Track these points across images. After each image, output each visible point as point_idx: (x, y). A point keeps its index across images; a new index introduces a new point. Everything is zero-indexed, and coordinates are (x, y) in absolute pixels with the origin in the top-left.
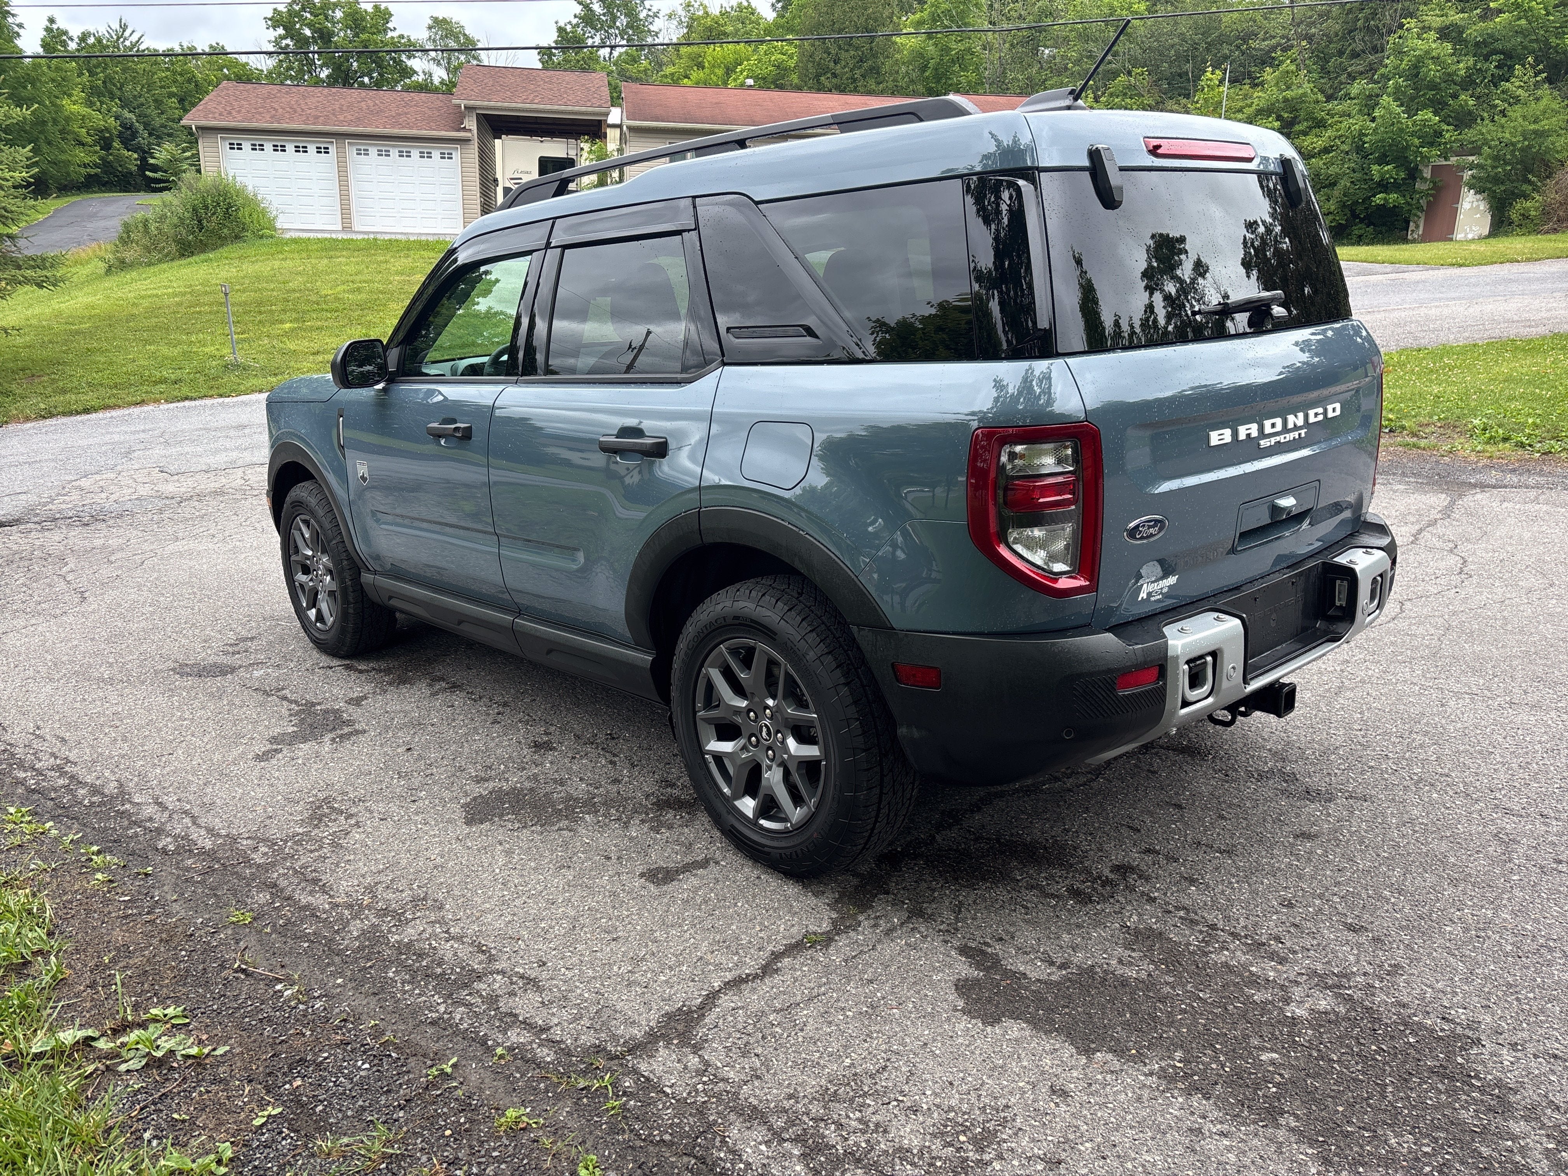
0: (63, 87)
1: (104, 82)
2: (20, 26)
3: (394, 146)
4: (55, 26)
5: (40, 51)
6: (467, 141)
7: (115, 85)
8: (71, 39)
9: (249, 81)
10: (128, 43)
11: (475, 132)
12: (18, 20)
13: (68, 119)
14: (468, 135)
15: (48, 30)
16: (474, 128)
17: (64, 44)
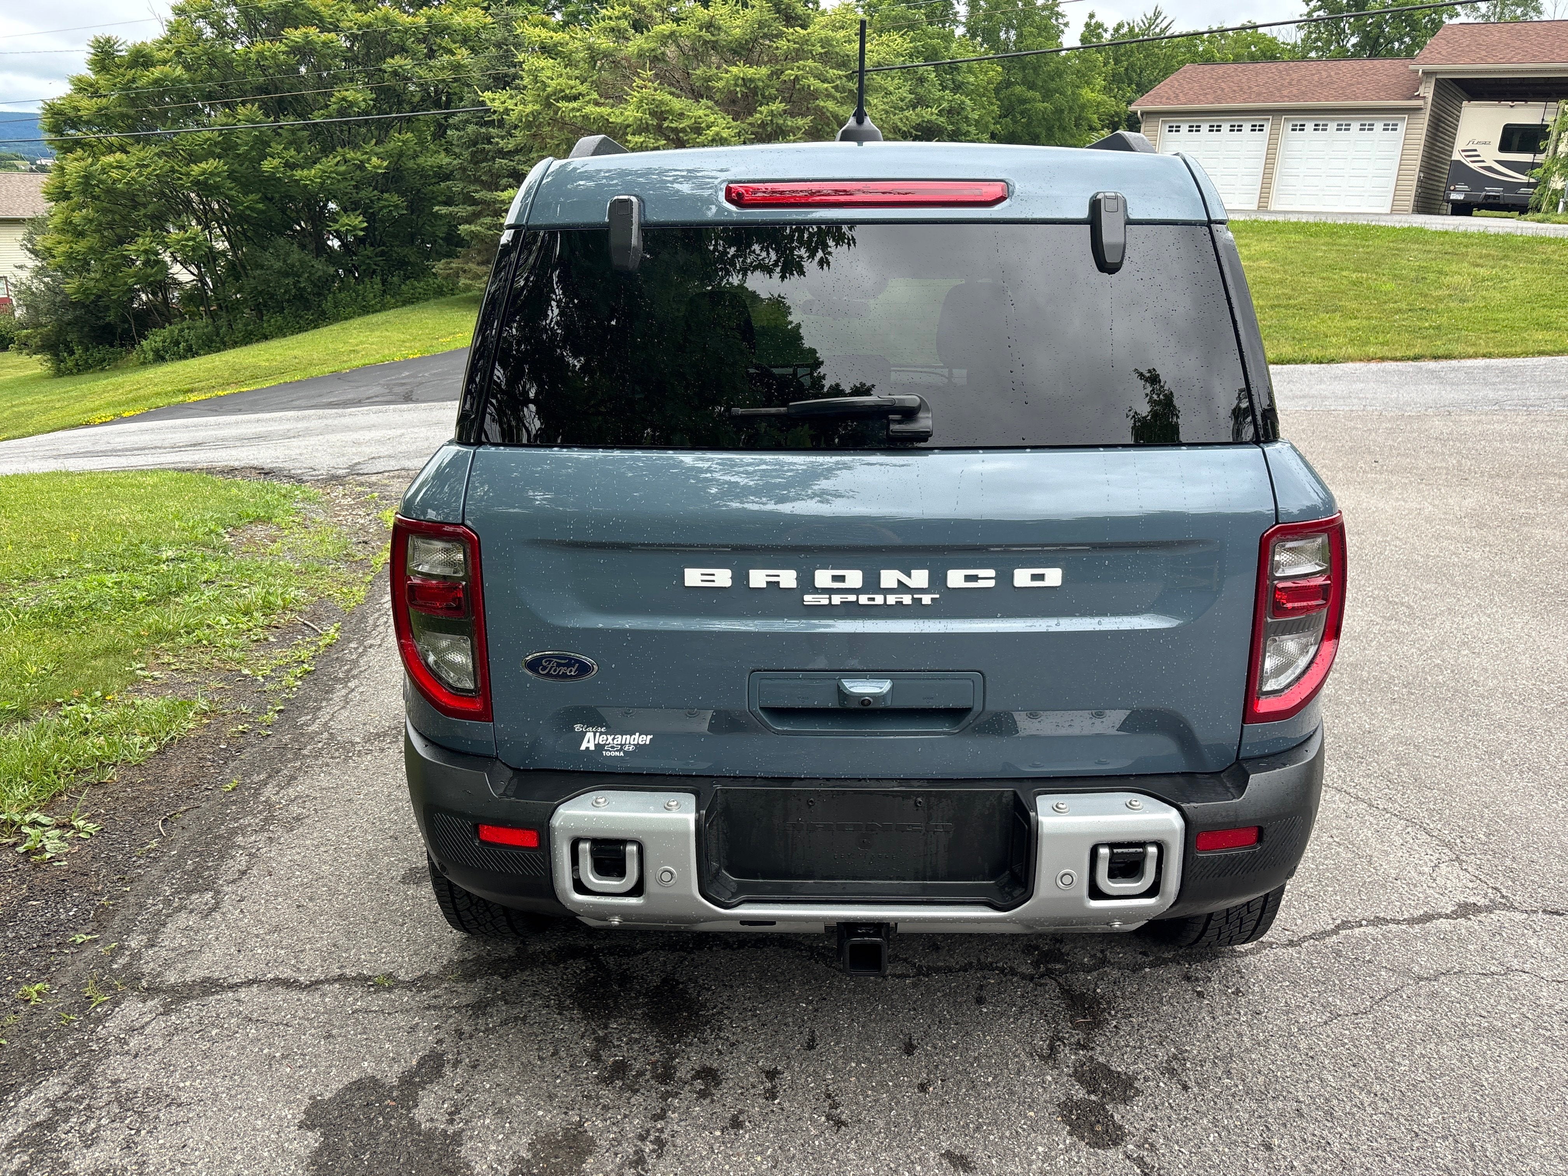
0: (1084, 77)
1: (1126, 69)
2: (1066, 25)
3: (1333, 120)
4: (1093, 21)
5: (1079, 44)
6: (1417, 110)
7: (1135, 72)
8: (1106, 31)
9: (1273, 58)
10: (1157, 30)
11: (1430, 100)
12: (1066, 20)
13: (1083, 107)
14: (1420, 103)
15: (1088, 25)
16: (1430, 96)
17: (1099, 36)
